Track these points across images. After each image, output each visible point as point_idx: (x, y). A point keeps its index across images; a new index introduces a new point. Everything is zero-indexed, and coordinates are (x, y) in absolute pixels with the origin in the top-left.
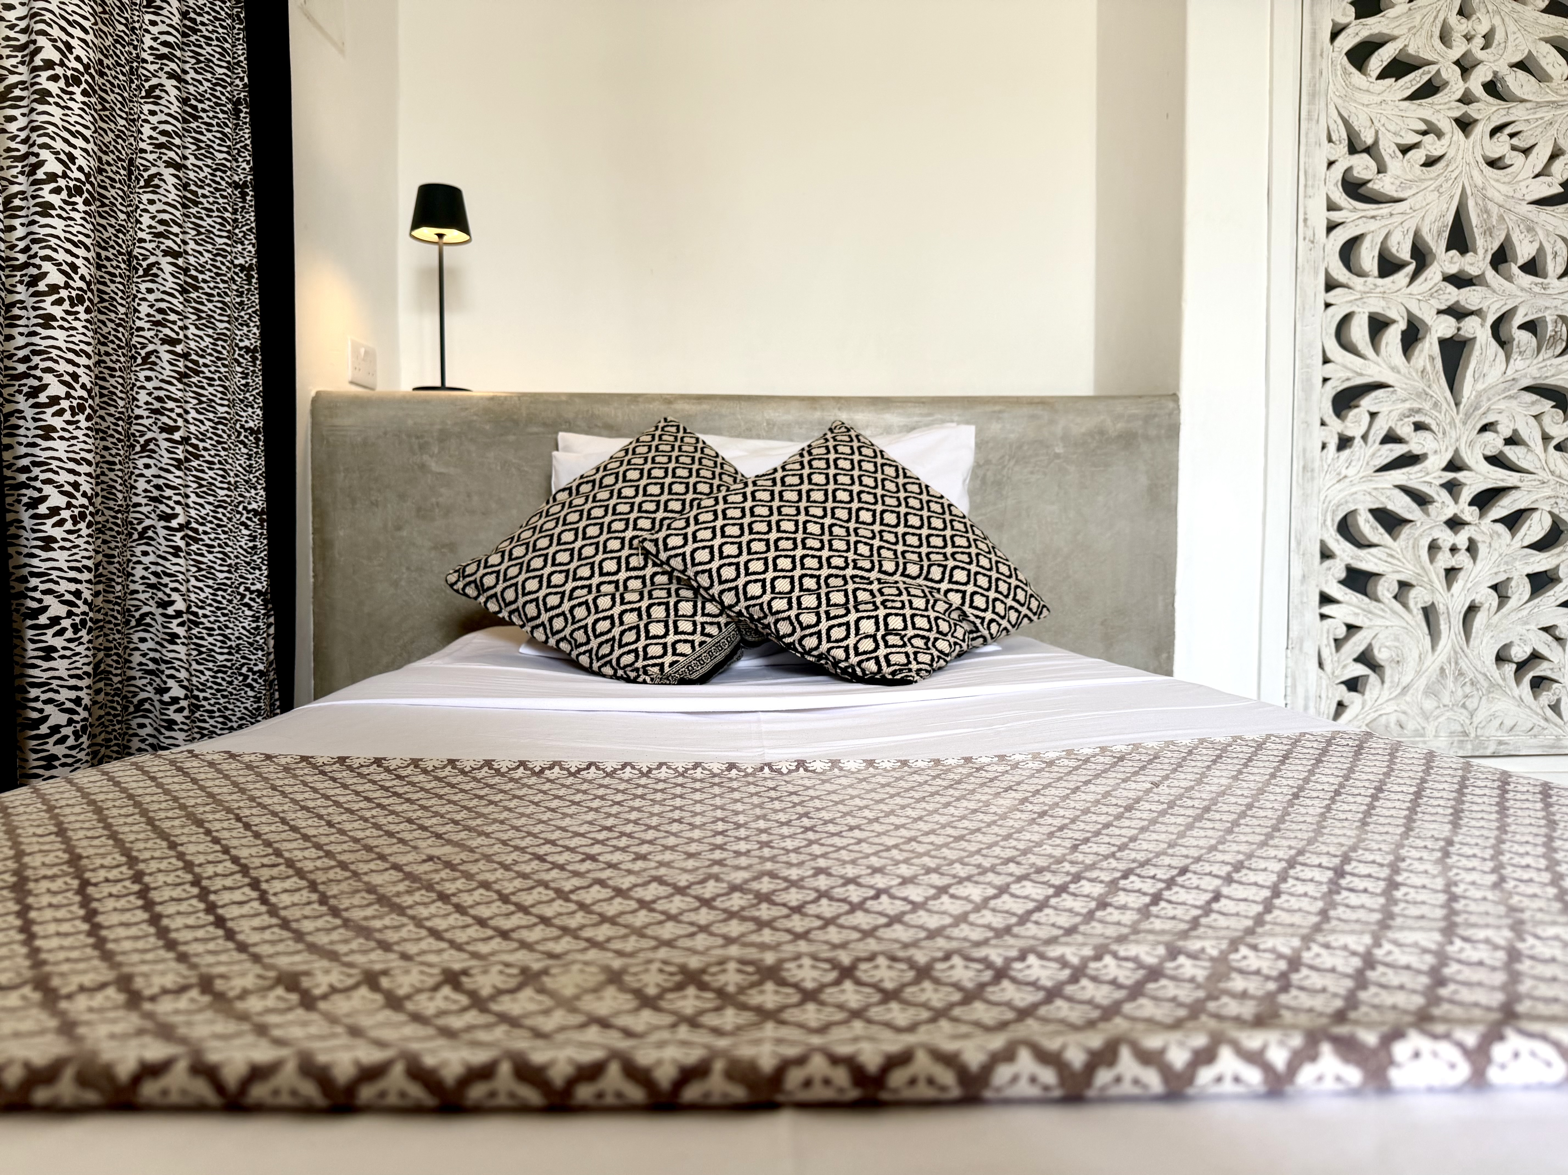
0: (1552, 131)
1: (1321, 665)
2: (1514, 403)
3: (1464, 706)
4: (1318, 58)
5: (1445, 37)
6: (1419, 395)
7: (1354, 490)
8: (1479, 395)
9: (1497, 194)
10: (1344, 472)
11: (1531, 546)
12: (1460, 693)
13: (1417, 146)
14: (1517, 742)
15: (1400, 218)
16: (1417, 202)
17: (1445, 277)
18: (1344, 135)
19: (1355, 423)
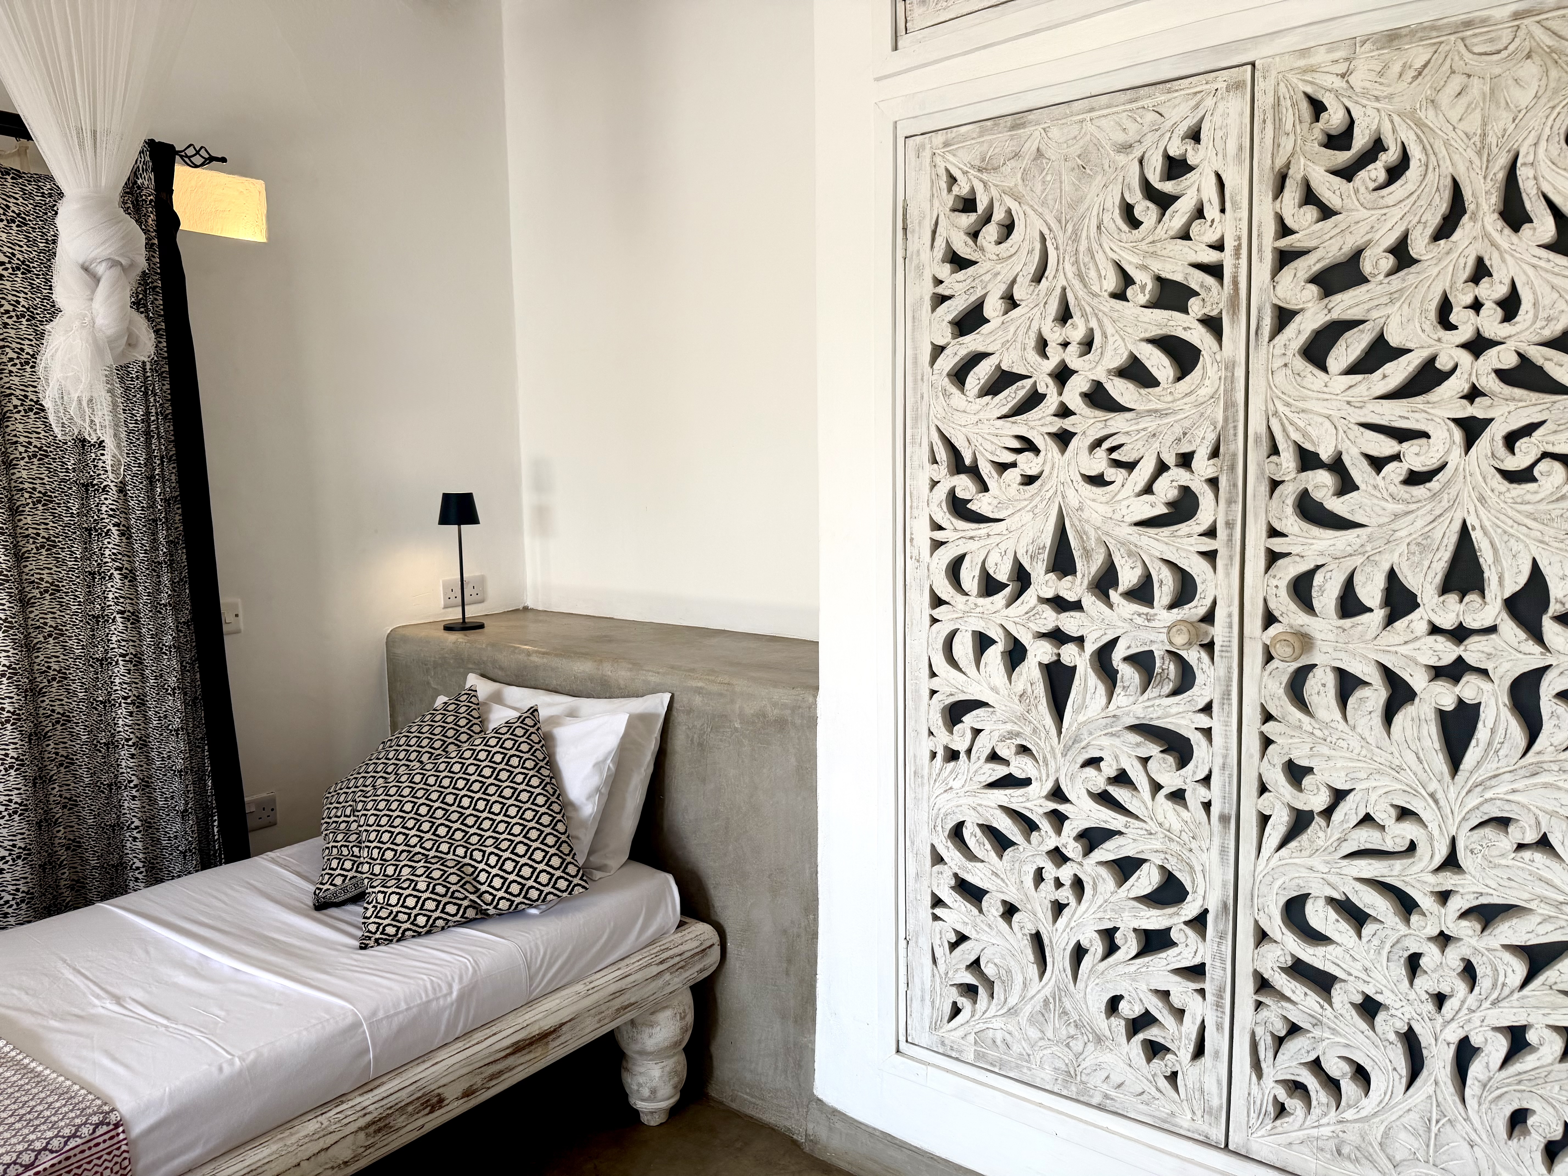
0: (1156, 444)
1: (935, 961)
2: (1117, 741)
3: (1068, 1045)
4: (920, 382)
5: (1040, 345)
6: (1018, 719)
7: (962, 802)
8: (1081, 727)
9: (1095, 515)
10: (951, 783)
11: (1141, 900)
12: (1064, 1031)
13: (1014, 465)
14: (1124, 1100)
15: (997, 539)
16: (1013, 522)
17: (1042, 600)
18: (945, 456)
19: (960, 738)
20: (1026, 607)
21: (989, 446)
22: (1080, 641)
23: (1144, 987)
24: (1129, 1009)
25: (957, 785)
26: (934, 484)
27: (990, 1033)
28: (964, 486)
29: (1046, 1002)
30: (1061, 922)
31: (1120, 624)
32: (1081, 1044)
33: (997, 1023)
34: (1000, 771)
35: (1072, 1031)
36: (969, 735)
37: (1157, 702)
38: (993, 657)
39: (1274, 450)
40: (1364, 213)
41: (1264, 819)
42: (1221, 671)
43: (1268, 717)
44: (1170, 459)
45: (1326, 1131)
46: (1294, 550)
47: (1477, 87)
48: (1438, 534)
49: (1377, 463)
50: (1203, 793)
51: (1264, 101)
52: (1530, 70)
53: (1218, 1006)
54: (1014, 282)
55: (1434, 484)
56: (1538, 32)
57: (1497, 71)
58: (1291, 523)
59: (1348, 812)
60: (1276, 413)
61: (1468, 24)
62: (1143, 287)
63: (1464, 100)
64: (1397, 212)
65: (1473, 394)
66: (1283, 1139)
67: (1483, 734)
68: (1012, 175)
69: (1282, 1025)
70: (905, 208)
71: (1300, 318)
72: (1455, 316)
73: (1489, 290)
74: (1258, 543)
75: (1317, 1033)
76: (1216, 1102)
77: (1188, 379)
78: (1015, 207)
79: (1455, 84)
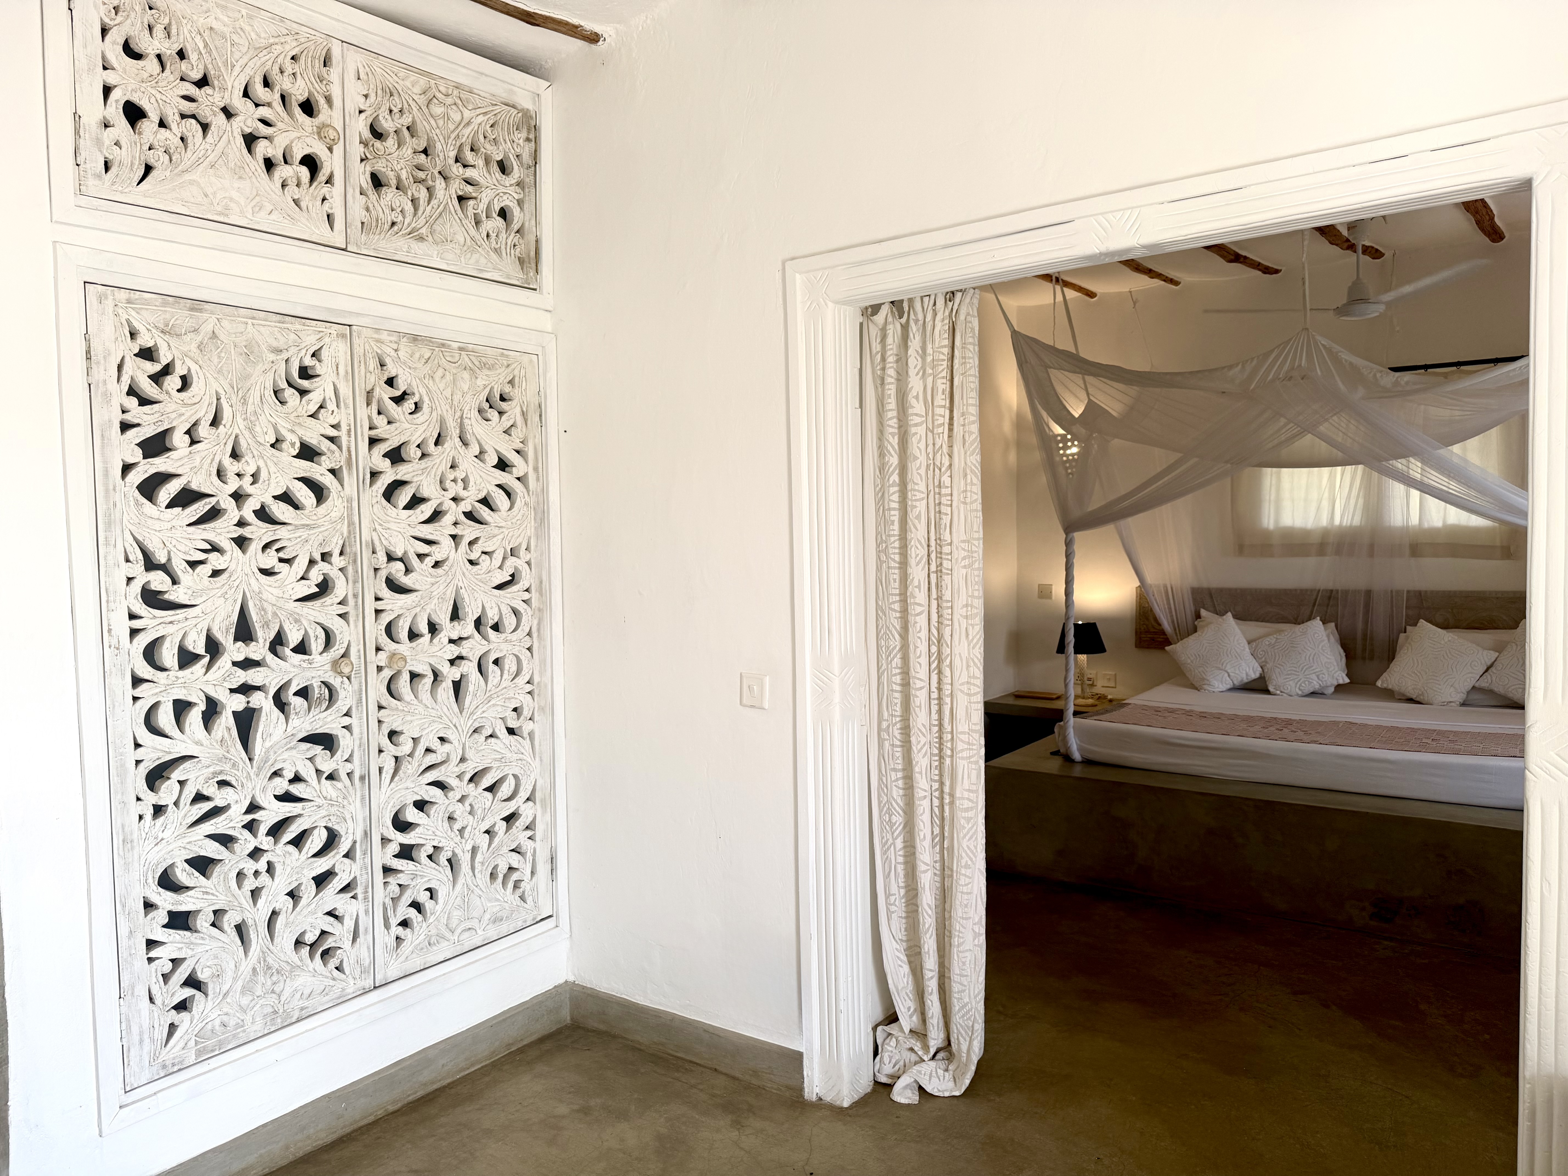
0: (308, 546)
1: (151, 1000)
2: (294, 751)
3: (273, 992)
4: (112, 492)
5: (220, 474)
6: (220, 760)
7: (171, 848)
8: (267, 751)
9: (270, 596)
10: (161, 835)
11: (315, 856)
12: (269, 983)
13: (204, 562)
14: (313, 1003)
15: (194, 622)
16: (208, 606)
17: (235, 664)
18: (140, 556)
19: (167, 792)
20: (222, 671)
21: (182, 548)
22: (262, 689)
23: (320, 914)
24: (310, 937)
25: (167, 834)
26: (129, 580)
27: (209, 1026)
28: (158, 581)
29: (254, 969)
30: (261, 902)
31: (292, 670)
32: (281, 984)
33: (214, 1014)
34: (206, 807)
35: (274, 978)
36: (177, 787)
37: (317, 717)
38: (195, 717)
39: (374, 551)
40: (407, 425)
41: (380, 770)
42: (356, 687)
43: (380, 707)
44: (318, 557)
45: (422, 937)
46: (388, 607)
47: (449, 377)
48: (449, 592)
49: (421, 556)
50: (349, 767)
51: (358, 350)
52: (466, 375)
53: (366, 898)
54: (196, 424)
55: (445, 567)
56: (467, 359)
57: (455, 371)
58: (385, 592)
59: (421, 749)
60: (375, 530)
61: (443, 345)
62: (293, 445)
63: (444, 381)
64: (422, 429)
65: (455, 524)
66: (403, 958)
67: (471, 688)
68: (190, 344)
69: (397, 889)
70: (87, 340)
71: (383, 476)
72: (448, 484)
73: (459, 474)
74: (371, 606)
75: (414, 883)
76: (367, 963)
77: (324, 505)
78: (194, 368)
79: (440, 372)
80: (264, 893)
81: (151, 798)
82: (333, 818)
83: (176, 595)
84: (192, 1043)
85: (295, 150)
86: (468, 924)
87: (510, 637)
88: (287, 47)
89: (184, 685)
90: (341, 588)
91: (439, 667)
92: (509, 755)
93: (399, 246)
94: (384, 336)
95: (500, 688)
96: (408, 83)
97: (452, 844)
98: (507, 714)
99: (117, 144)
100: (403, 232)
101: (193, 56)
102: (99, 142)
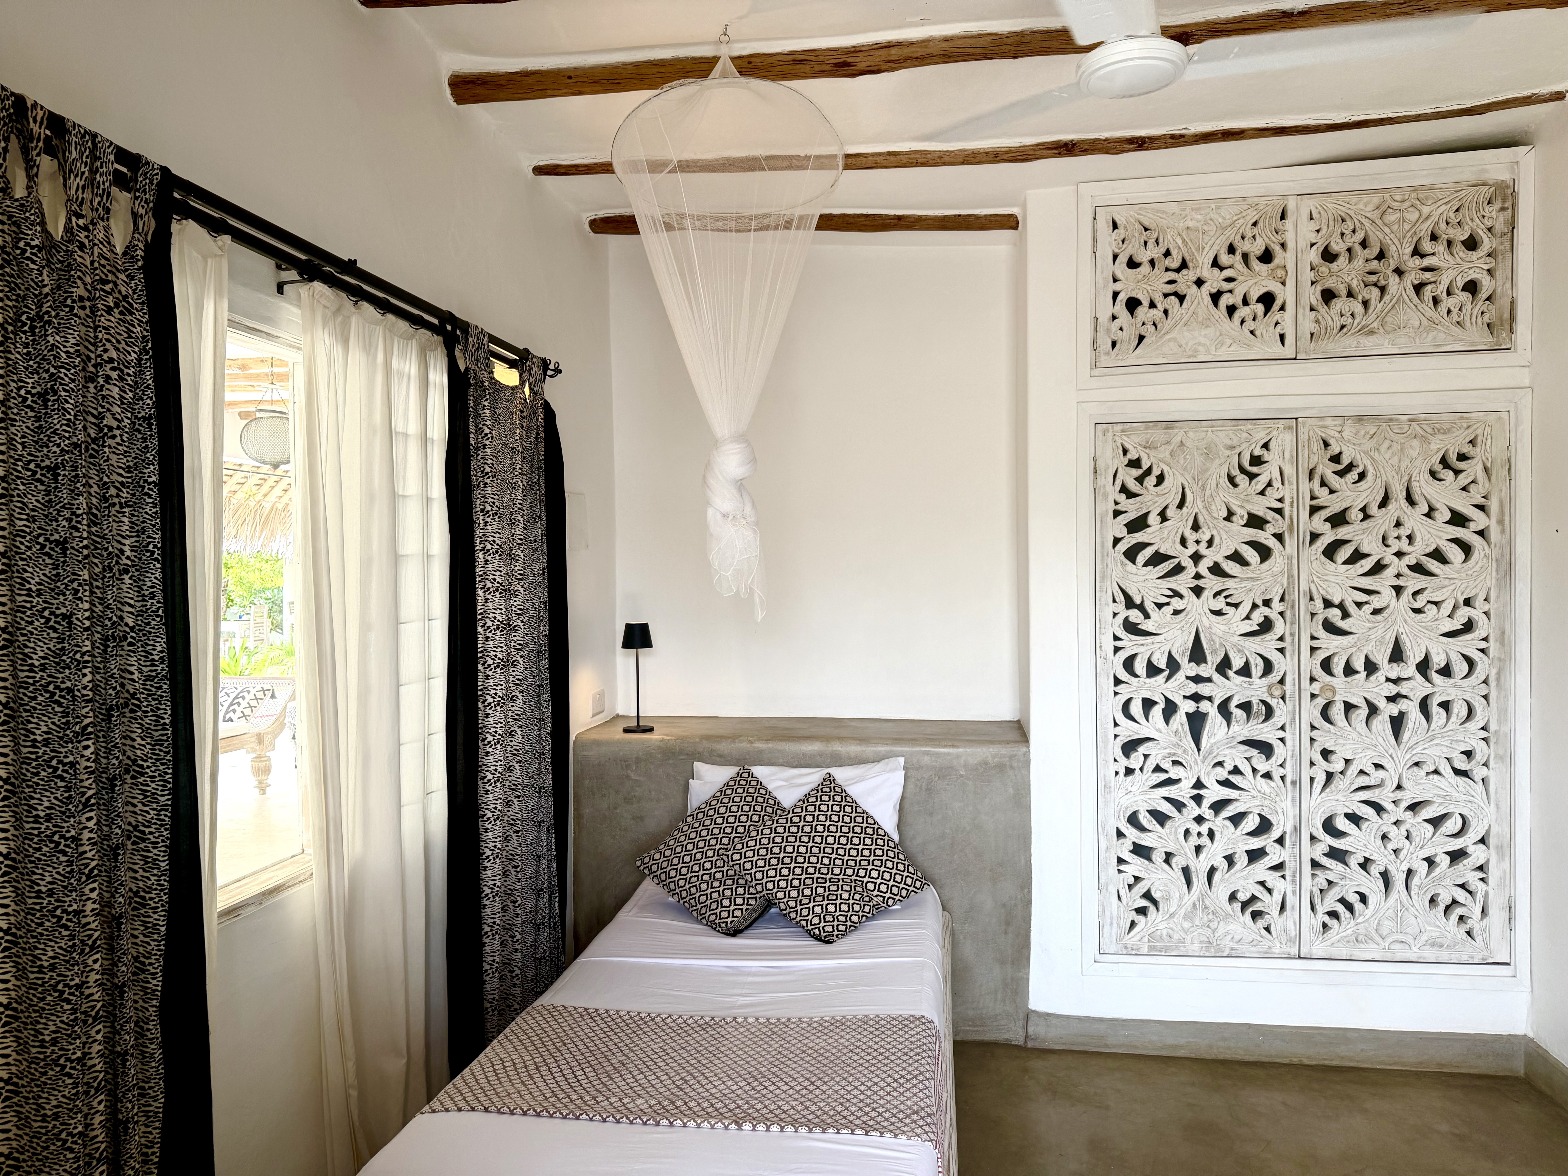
0: (1251, 594)
1: (1120, 899)
2: (1234, 751)
3: (1208, 926)
4: (1106, 557)
5: (1183, 542)
6: (1175, 746)
7: (1136, 799)
8: (1212, 745)
9: (1219, 631)
10: (1130, 789)
11: (1249, 834)
12: (1206, 919)
13: (1168, 604)
14: (1243, 949)
15: (1159, 645)
16: (1169, 636)
17: (1188, 678)
18: (1123, 599)
19: (1135, 761)
20: (1178, 682)
21: (1152, 594)
22: (1210, 699)
23: (1251, 881)
24: (1243, 896)
25: (1134, 789)
26: (1115, 614)
27: (1159, 933)
28: (1135, 616)
29: (1194, 905)
30: (1202, 856)
31: (1234, 688)
32: (1216, 923)
33: (1163, 925)
34: (1163, 777)
35: (1210, 917)
36: (1142, 758)
37: (1255, 727)
38: (1157, 712)
39: (1312, 599)
40: (1349, 493)
41: (1312, 779)
42: (1290, 708)
43: (1313, 728)
44: (1260, 603)
45: (1349, 932)
46: (1323, 646)
47: (1396, 447)
48: (1388, 637)
49: (1359, 605)
50: (1282, 771)
51: (1303, 437)
52: (1416, 443)
53: (1293, 881)
54: (1166, 507)
55: (1385, 614)
56: (1418, 428)
57: (1403, 441)
58: (1321, 633)
59: (1353, 770)
60: (1313, 581)
61: (1391, 420)
62: (1242, 517)
63: (1390, 451)
64: (1364, 495)
65: (1398, 576)
66: (1328, 943)
67: (1410, 725)
68: (1164, 452)
69: (1325, 883)
70: (1095, 461)
71: (1322, 538)
72: (1390, 541)
73: (1404, 532)
74: (1306, 643)
75: (1342, 883)
76: (1293, 934)
77: (1267, 563)
78: (1166, 469)
79: (1387, 444)
80: (1205, 851)
81: (1124, 762)
82: (1266, 809)
83: (1147, 626)
84: (1145, 939)
85: (1252, 293)
86: (1402, 937)
87: (1460, 682)
88: (1248, 218)
89: (1150, 689)
90: (1279, 627)
91: (1376, 702)
92: (1455, 794)
93: (1349, 343)
94: (1329, 422)
95: (1446, 729)
96: (1361, 206)
97: (1385, 861)
98: (1454, 755)
99: (1121, 329)
100: (1353, 331)
101: (1174, 252)
102: (1108, 331)
